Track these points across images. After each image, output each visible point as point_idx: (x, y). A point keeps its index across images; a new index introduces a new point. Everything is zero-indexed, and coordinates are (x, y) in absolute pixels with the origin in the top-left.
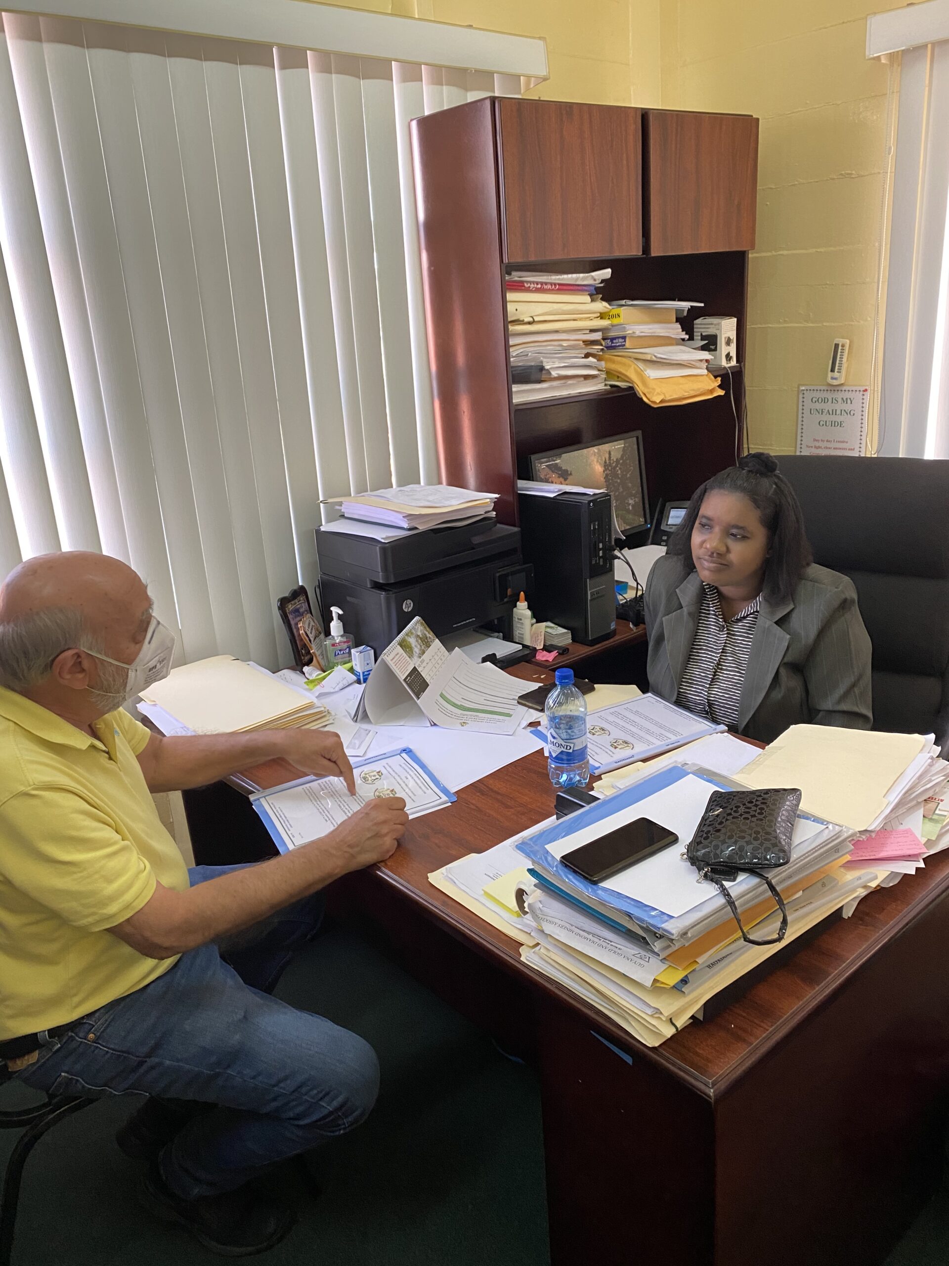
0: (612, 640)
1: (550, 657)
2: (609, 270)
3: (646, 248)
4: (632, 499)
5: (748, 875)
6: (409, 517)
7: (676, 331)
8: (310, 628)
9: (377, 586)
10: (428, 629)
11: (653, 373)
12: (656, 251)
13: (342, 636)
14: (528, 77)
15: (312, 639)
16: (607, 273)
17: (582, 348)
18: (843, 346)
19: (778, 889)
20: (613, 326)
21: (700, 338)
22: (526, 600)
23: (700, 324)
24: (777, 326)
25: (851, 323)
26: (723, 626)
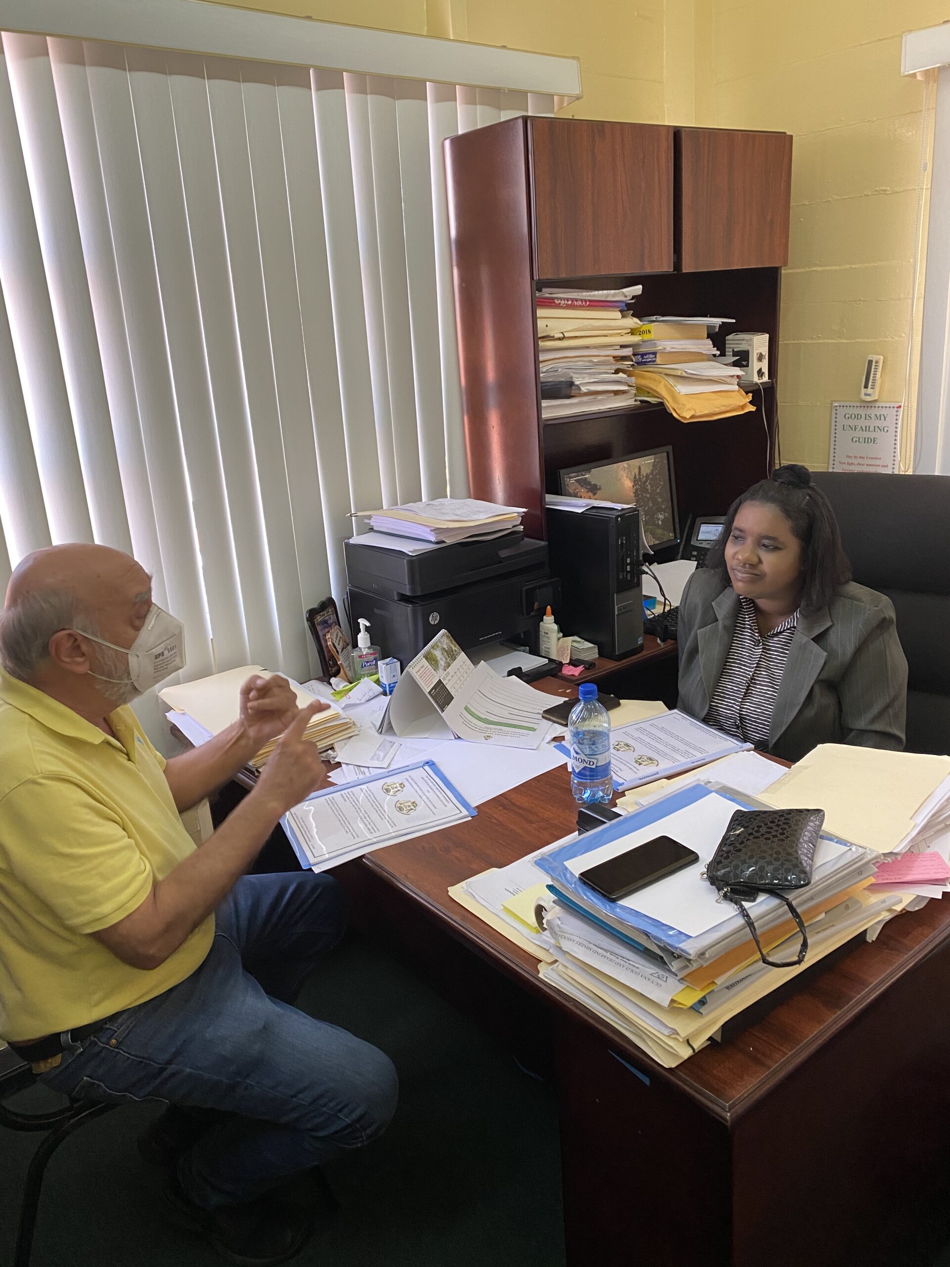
0: (639, 655)
1: (577, 671)
2: (640, 287)
3: (678, 264)
4: (661, 514)
5: (769, 895)
6: (437, 530)
7: (707, 347)
8: (338, 640)
9: (404, 598)
10: (454, 642)
11: (683, 389)
12: (688, 267)
13: (369, 648)
14: (562, 96)
15: (340, 651)
16: (638, 289)
17: (612, 364)
18: (877, 362)
19: (799, 910)
20: (643, 341)
21: (731, 354)
22: (552, 614)
23: (732, 340)
24: (810, 342)
25: (885, 339)
26: (759, 640)
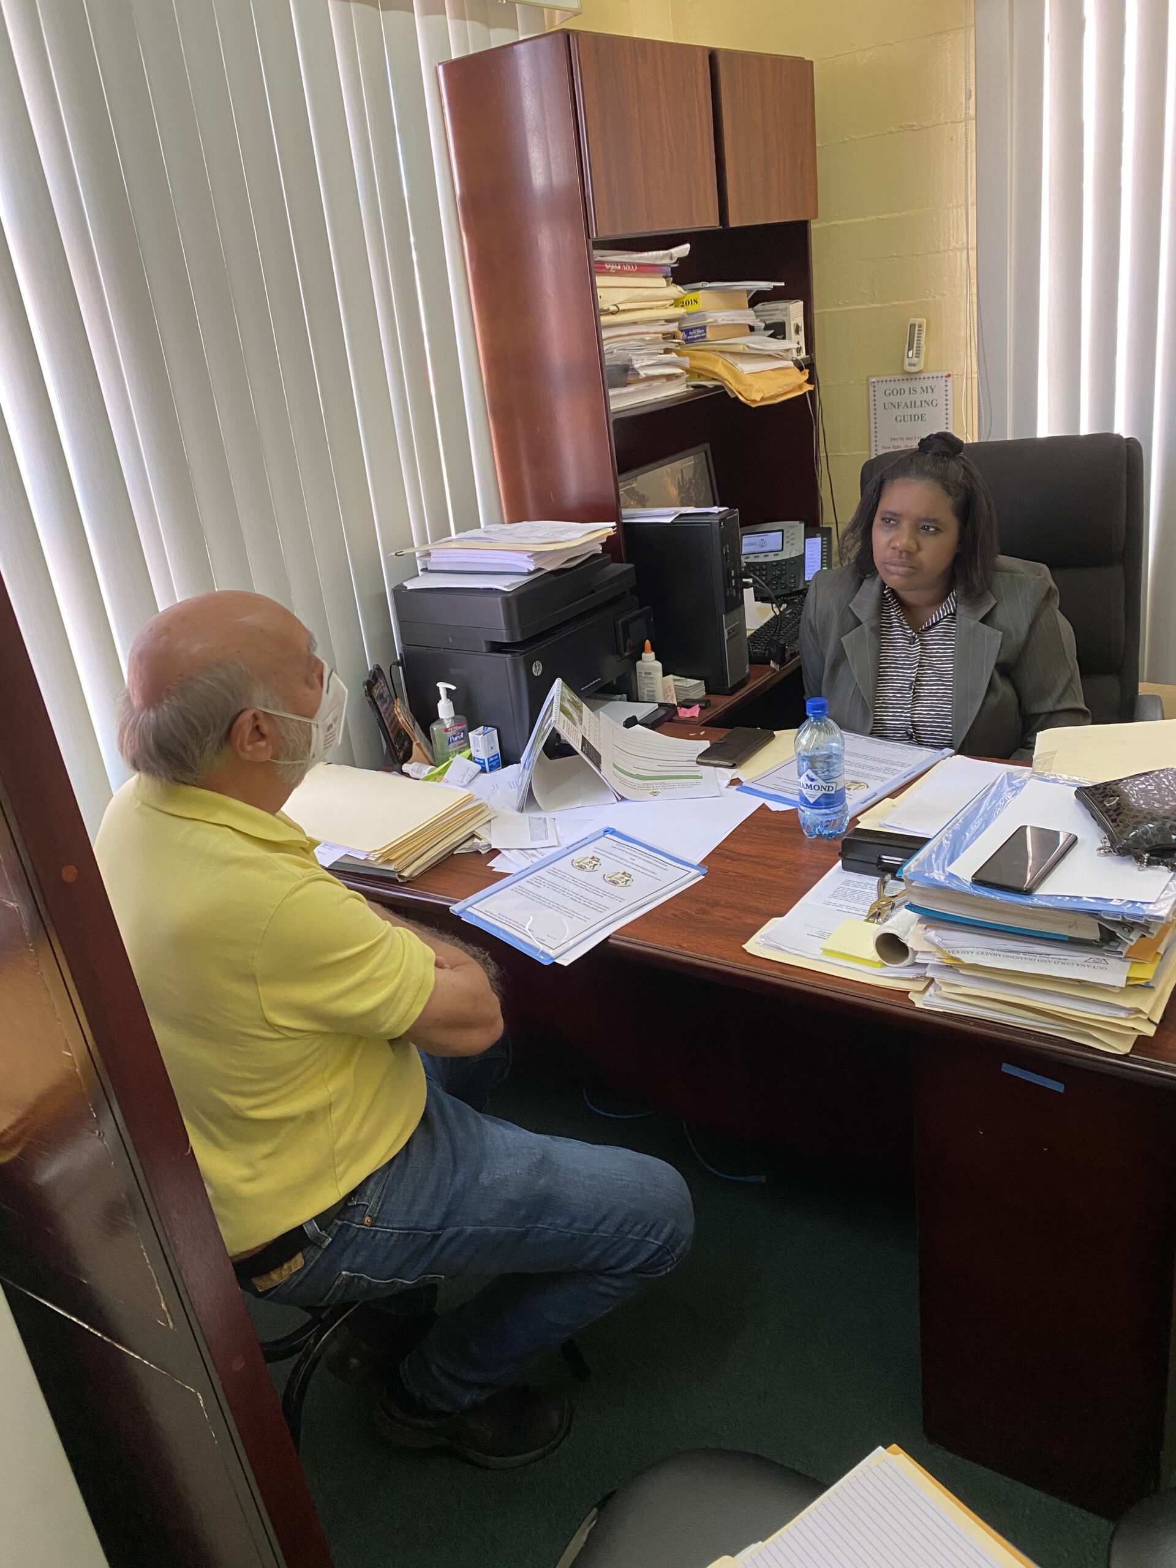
0: (748, 687)
1: (695, 712)
2: (687, 246)
3: (724, 218)
6: (537, 555)
7: (750, 318)
10: (571, 691)
11: (746, 368)
12: (733, 223)
13: (453, 718)
14: (553, 9)
16: (684, 250)
17: (661, 343)
18: (920, 326)
20: (688, 314)
21: (765, 327)
22: (653, 650)
23: (762, 311)
24: (835, 309)
25: (924, 300)
26: (913, 637)
